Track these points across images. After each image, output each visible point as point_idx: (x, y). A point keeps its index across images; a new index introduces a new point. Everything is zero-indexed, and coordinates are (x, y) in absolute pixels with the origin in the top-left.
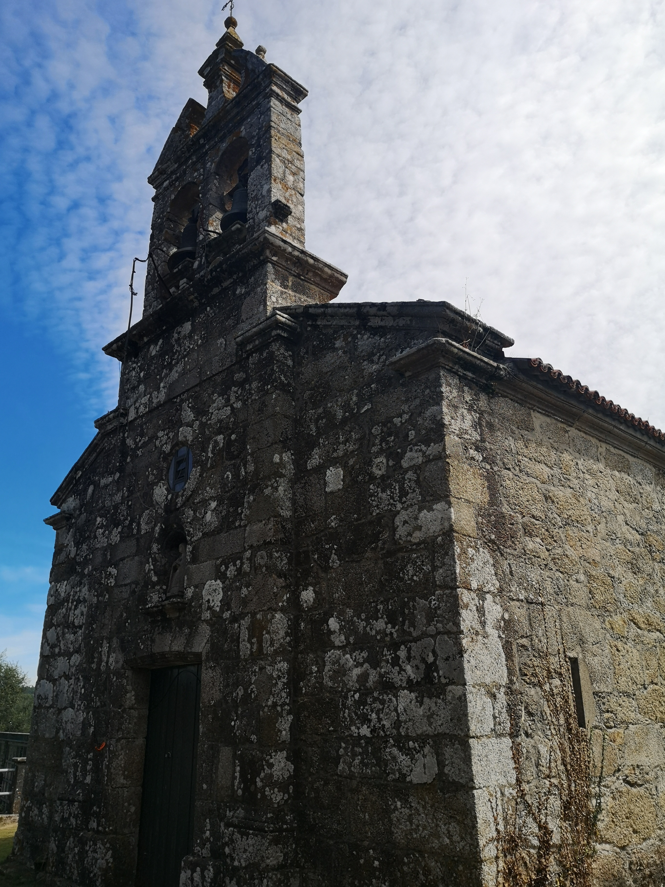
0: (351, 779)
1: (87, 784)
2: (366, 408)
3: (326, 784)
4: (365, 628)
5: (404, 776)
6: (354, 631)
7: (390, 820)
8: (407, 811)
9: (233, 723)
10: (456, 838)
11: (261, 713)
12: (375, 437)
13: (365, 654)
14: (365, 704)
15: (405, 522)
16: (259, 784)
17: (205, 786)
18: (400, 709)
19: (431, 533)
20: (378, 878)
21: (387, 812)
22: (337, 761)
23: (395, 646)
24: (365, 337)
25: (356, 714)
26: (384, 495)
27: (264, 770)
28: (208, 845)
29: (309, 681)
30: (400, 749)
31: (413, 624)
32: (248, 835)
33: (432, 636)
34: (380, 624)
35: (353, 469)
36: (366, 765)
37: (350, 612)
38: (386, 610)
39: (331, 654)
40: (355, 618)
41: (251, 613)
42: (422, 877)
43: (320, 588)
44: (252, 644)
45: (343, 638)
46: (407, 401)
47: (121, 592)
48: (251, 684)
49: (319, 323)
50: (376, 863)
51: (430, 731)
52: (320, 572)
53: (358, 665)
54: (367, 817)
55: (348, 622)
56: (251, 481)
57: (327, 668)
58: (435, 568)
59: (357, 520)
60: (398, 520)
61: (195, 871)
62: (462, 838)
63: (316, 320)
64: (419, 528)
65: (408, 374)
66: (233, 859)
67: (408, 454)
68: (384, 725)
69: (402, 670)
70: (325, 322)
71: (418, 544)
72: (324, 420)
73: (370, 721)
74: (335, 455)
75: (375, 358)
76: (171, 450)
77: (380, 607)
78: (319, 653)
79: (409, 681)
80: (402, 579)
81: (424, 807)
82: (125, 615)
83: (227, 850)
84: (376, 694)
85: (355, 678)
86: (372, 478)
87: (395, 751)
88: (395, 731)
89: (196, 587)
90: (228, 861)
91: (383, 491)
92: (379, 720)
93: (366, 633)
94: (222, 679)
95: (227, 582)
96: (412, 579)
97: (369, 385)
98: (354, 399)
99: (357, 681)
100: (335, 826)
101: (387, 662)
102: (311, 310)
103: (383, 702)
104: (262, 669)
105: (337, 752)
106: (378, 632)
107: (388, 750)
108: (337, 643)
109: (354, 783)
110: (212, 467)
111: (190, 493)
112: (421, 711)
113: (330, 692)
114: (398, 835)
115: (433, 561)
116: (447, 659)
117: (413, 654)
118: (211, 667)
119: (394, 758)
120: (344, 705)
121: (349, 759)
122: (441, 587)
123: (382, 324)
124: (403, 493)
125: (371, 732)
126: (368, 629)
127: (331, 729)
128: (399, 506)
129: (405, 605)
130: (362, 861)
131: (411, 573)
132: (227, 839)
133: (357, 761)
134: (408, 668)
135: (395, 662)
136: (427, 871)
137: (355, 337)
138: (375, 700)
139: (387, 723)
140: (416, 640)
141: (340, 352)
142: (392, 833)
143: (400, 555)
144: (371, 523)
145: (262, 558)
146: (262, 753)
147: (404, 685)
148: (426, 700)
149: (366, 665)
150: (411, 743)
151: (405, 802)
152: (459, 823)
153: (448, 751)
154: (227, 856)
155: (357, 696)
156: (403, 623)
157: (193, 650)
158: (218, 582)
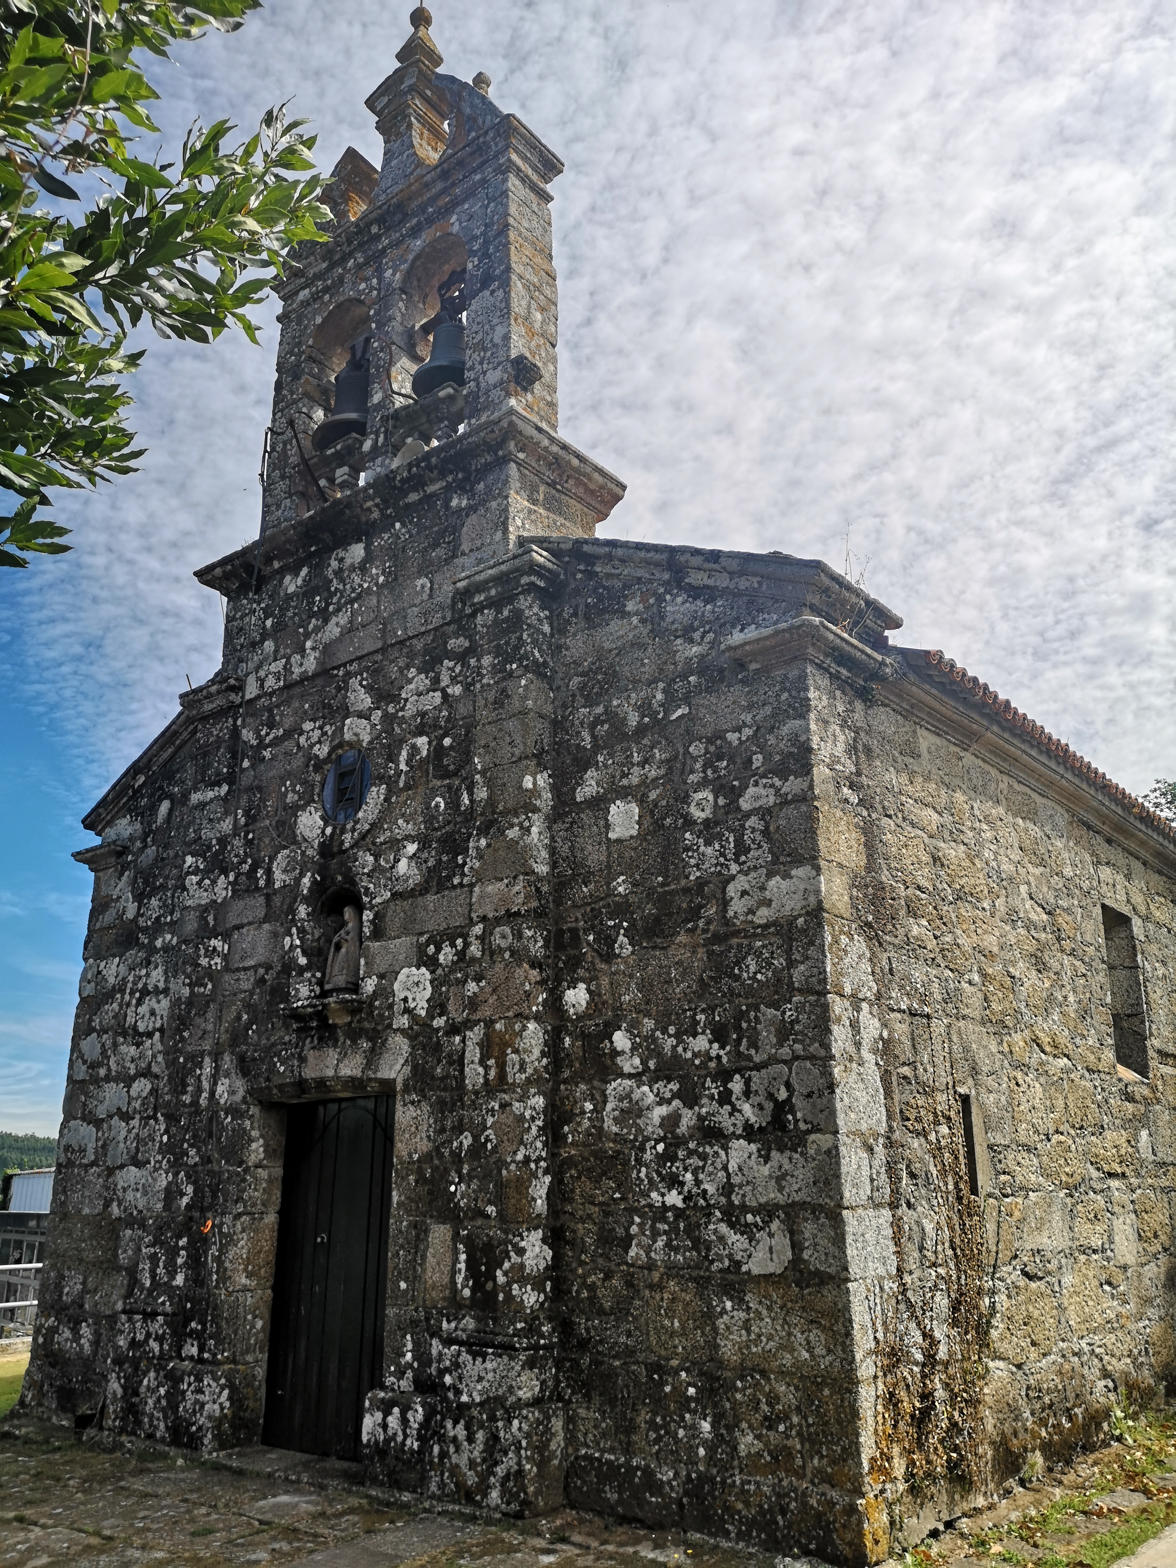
0: (650, 1269)
1: (178, 1287)
2: (679, 712)
3: (608, 1276)
4: (674, 1048)
5: (738, 1264)
6: (658, 1053)
7: (715, 1329)
8: (743, 1315)
9: (453, 1188)
10: (820, 1351)
11: (504, 1172)
12: (695, 759)
13: (674, 1086)
14: (674, 1159)
15: (744, 893)
16: (501, 1279)
17: (403, 1285)
18: (733, 1166)
19: (786, 911)
20: (694, 1412)
21: (709, 1317)
22: (626, 1242)
23: (724, 1075)
24: (679, 600)
25: (659, 1174)
26: (709, 851)
27: (509, 1259)
28: (409, 1374)
29: (579, 1124)
30: (732, 1226)
31: (754, 1044)
32: (484, 1356)
33: (785, 1062)
34: (701, 1043)
35: (656, 806)
36: (676, 1250)
37: (649, 1024)
38: (710, 1023)
39: (615, 1087)
40: (658, 1033)
41: (485, 1021)
42: (765, 1408)
43: (598, 986)
44: (487, 1068)
45: (637, 1061)
46: (750, 707)
47: (238, 980)
48: (485, 1128)
49: (598, 569)
50: (692, 1391)
51: (781, 1199)
52: (597, 961)
53: (662, 1101)
54: (677, 1324)
55: (646, 1038)
56: (482, 814)
57: (609, 1106)
58: (791, 963)
59: (663, 885)
60: (732, 890)
61: (390, 1413)
62: (829, 1351)
63: (594, 564)
64: (768, 903)
65: (753, 666)
66: (458, 1392)
67: (751, 790)
68: (705, 1191)
69: (735, 1110)
70: (608, 569)
71: (765, 927)
72: (606, 726)
73: (682, 1184)
74: (625, 782)
75: (697, 636)
76: (330, 753)
77: (701, 1017)
78: (596, 1083)
79: (747, 1126)
80: (737, 978)
81: (769, 1309)
82: (245, 1017)
83: (448, 1379)
84: (692, 1145)
85: (657, 1120)
86: (689, 823)
87: (723, 1228)
88: (723, 1200)
89: (381, 976)
90: (451, 1395)
91: (708, 843)
92: (698, 1182)
93: (675, 1056)
94: (431, 1121)
95: (439, 971)
96: (754, 978)
97: (684, 677)
98: (660, 696)
99: (661, 1126)
100: (623, 1339)
101: (712, 1097)
102: (586, 548)
103: (704, 1157)
104: (504, 1106)
105: (627, 1230)
106: (695, 1055)
107: (712, 1227)
108: (627, 1069)
109: (656, 1276)
110: (407, 787)
111: (367, 827)
112: (766, 1170)
113: (614, 1141)
114: (728, 1349)
115: (789, 952)
116: (809, 1095)
117: (754, 1087)
118: (413, 1103)
119: (722, 1239)
120: (639, 1161)
121: (646, 1241)
122: (800, 990)
123: (711, 582)
124: (741, 849)
125: (684, 1200)
126: (680, 1049)
127: (617, 1195)
128: (734, 868)
129: (741, 1016)
130: (668, 1389)
131: (752, 969)
132: (448, 1363)
133: (660, 1244)
134: (747, 1108)
135: (725, 1098)
136: (773, 1399)
137: (660, 599)
138: (691, 1153)
139: (710, 1188)
140: (758, 1067)
141: (635, 620)
142: (717, 1347)
143: (735, 941)
144: (686, 890)
145: (504, 937)
146: (506, 1232)
147: (739, 1132)
148: (774, 1154)
149: (676, 1103)
150: (749, 1217)
151: (740, 1302)
152: (824, 1329)
153: (808, 1229)
154: (449, 1389)
155: (660, 1147)
156: (738, 1042)
157: (379, 1075)
158: (423, 970)
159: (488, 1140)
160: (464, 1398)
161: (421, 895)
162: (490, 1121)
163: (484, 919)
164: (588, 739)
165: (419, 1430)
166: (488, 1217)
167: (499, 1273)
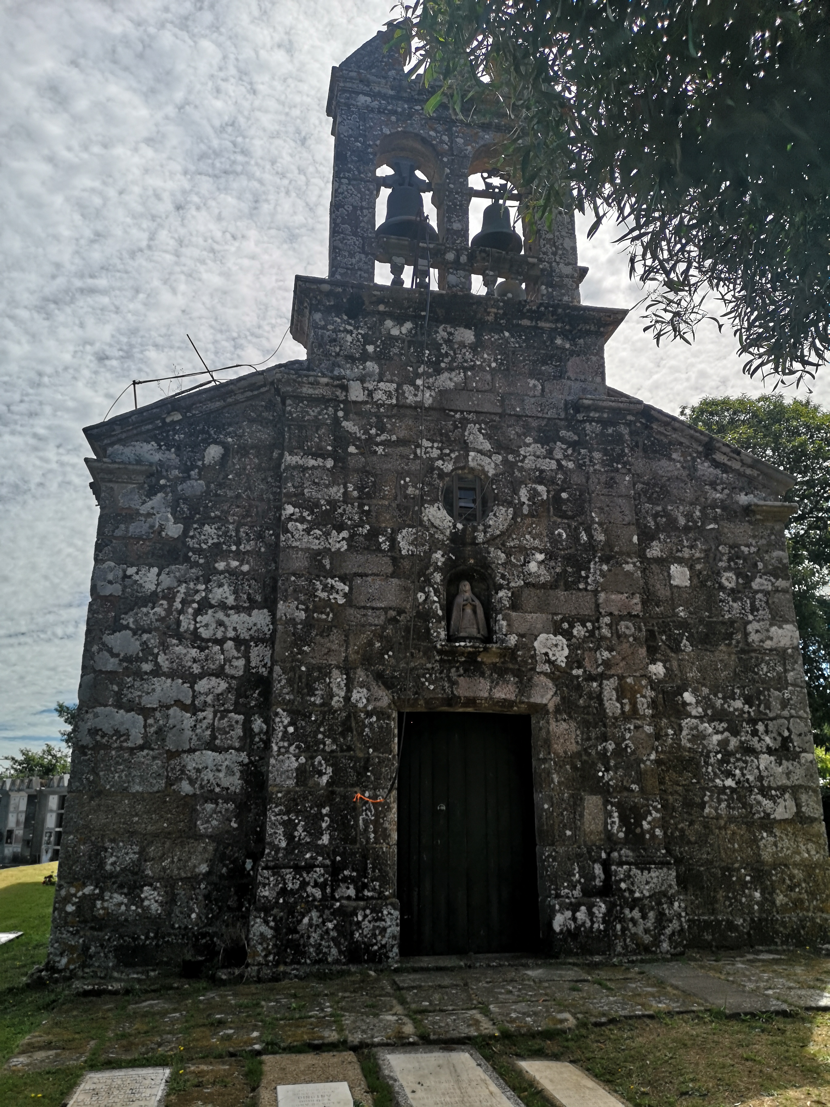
0: (717, 819)
1: (324, 846)
2: (712, 526)
3: (692, 823)
4: (722, 705)
5: (769, 815)
6: (713, 707)
7: (758, 847)
8: (773, 839)
9: (600, 774)
10: (813, 852)
11: (642, 766)
12: (723, 555)
13: (724, 725)
14: (728, 763)
15: (757, 631)
16: (646, 826)
18: (762, 767)
19: (782, 644)
20: (750, 889)
21: (755, 841)
22: (702, 805)
23: (753, 722)
24: (706, 464)
25: (720, 770)
26: (735, 605)
27: (651, 814)
28: (579, 887)
29: (666, 741)
30: (764, 796)
31: (768, 707)
32: (649, 870)
33: (785, 718)
34: (738, 704)
35: (700, 573)
36: (733, 809)
37: (705, 691)
38: (742, 695)
39: (686, 722)
40: (711, 696)
41: (618, 676)
42: (788, 882)
43: (671, 665)
44: (622, 704)
45: (700, 710)
46: (754, 537)
47: (364, 615)
48: (625, 740)
50: (748, 878)
51: (789, 783)
52: (668, 651)
53: (717, 732)
54: (736, 846)
55: (704, 698)
56: (602, 550)
57: (684, 733)
58: (786, 671)
59: (709, 617)
60: (750, 628)
62: (817, 852)
64: (771, 639)
65: (758, 517)
66: (632, 892)
67: (758, 580)
68: (748, 779)
69: (760, 740)
71: (771, 650)
72: (664, 520)
73: (734, 775)
74: (679, 554)
75: (719, 488)
76: (452, 471)
77: (737, 691)
78: (673, 719)
79: (768, 747)
80: (757, 674)
81: (787, 835)
83: (623, 885)
84: (738, 756)
85: (715, 742)
86: (722, 588)
87: (759, 797)
88: (759, 784)
89: (521, 636)
90: (627, 894)
91: (734, 601)
92: (743, 775)
93: (723, 710)
94: (578, 732)
95: (574, 640)
96: (766, 675)
97: (713, 508)
98: (698, 513)
99: (718, 745)
100: (705, 856)
101: (747, 732)
103: (746, 762)
104: (637, 728)
105: (702, 798)
106: (736, 710)
107: (753, 797)
108: (694, 713)
109: (722, 823)
110: (531, 515)
111: (498, 533)
112: (780, 769)
113: (689, 752)
114: (766, 856)
115: (784, 665)
116: (800, 735)
117: (770, 729)
118: (565, 720)
119: (759, 803)
120: (707, 763)
121: (714, 804)
122: (792, 685)
123: (729, 463)
124: (754, 609)
125: (736, 783)
126: (726, 706)
127: (694, 781)
128: (751, 617)
129: (760, 693)
130: (734, 879)
131: (765, 670)
132: (622, 876)
133: (723, 805)
134: (768, 740)
135: (755, 733)
136: (792, 877)
137: (694, 460)
138: (738, 760)
139: (751, 778)
140: (772, 719)
141: (679, 465)
142: (760, 855)
143: (753, 655)
144: (723, 623)
145: (627, 628)
146: (647, 800)
147: (764, 750)
148: (784, 762)
149: (726, 734)
150: (773, 792)
151: (771, 833)
152: (814, 842)
153: (804, 797)
154: (625, 891)
155: (719, 756)
156: (759, 706)
157: (532, 700)
158: (560, 637)
159: (627, 746)
160: (637, 895)
161: (551, 588)
162: (628, 736)
163: (611, 614)
164: (653, 523)
165: (603, 918)
166: (632, 791)
167: (644, 823)
